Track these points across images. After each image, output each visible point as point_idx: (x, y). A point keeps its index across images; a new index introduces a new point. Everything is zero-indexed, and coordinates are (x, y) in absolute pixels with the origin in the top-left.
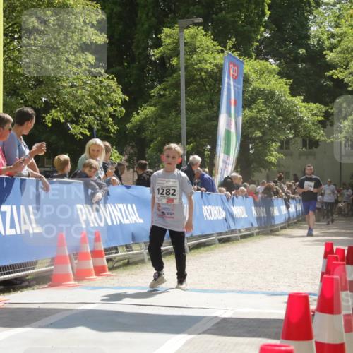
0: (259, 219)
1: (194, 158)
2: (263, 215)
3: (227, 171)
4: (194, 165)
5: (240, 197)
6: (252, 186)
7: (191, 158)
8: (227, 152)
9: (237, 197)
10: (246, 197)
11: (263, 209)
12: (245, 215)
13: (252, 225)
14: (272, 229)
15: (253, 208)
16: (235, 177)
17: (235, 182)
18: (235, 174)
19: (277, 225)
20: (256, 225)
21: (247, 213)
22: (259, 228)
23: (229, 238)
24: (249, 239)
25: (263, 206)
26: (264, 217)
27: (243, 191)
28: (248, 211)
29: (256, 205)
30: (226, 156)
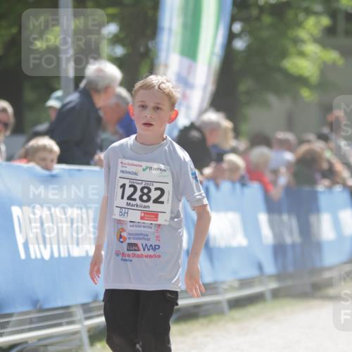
0: (279, 250)
1: (100, 70)
2: (292, 237)
3: (188, 108)
4: (97, 91)
5: (226, 186)
6: (260, 152)
7: (92, 69)
8: (190, 50)
9: (217, 186)
10: (243, 185)
11: (290, 222)
12: (240, 240)
13: (260, 267)
14: (315, 279)
15: (263, 218)
16: (215, 127)
17: (212, 140)
18: (213, 116)
19: (330, 268)
20: (270, 268)
21: (246, 234)
22: (279, 277)
23: (197, 306)
24: (252, 309)
25: (290, 212)
26: (293, 245)
27: (234, 168)
28: (250, 227)
29: (272, 207)
30: (186, 61)
